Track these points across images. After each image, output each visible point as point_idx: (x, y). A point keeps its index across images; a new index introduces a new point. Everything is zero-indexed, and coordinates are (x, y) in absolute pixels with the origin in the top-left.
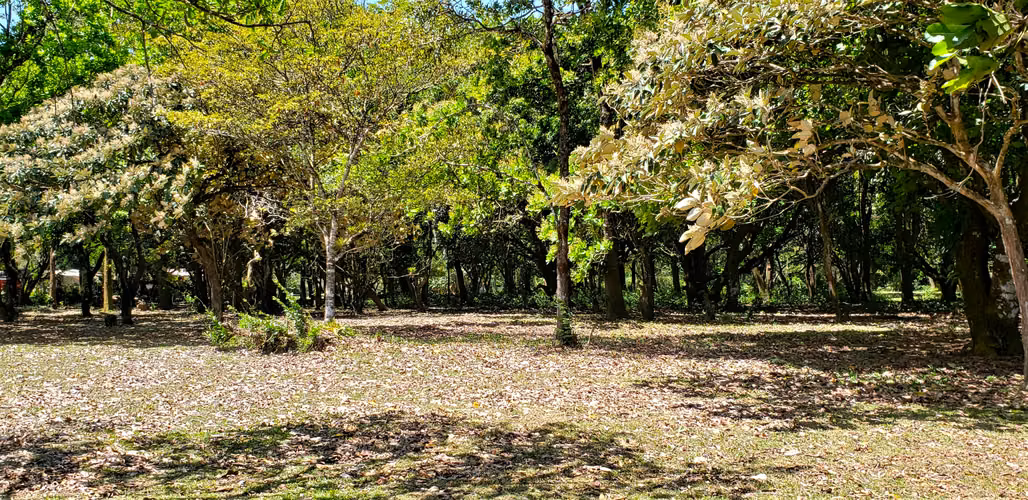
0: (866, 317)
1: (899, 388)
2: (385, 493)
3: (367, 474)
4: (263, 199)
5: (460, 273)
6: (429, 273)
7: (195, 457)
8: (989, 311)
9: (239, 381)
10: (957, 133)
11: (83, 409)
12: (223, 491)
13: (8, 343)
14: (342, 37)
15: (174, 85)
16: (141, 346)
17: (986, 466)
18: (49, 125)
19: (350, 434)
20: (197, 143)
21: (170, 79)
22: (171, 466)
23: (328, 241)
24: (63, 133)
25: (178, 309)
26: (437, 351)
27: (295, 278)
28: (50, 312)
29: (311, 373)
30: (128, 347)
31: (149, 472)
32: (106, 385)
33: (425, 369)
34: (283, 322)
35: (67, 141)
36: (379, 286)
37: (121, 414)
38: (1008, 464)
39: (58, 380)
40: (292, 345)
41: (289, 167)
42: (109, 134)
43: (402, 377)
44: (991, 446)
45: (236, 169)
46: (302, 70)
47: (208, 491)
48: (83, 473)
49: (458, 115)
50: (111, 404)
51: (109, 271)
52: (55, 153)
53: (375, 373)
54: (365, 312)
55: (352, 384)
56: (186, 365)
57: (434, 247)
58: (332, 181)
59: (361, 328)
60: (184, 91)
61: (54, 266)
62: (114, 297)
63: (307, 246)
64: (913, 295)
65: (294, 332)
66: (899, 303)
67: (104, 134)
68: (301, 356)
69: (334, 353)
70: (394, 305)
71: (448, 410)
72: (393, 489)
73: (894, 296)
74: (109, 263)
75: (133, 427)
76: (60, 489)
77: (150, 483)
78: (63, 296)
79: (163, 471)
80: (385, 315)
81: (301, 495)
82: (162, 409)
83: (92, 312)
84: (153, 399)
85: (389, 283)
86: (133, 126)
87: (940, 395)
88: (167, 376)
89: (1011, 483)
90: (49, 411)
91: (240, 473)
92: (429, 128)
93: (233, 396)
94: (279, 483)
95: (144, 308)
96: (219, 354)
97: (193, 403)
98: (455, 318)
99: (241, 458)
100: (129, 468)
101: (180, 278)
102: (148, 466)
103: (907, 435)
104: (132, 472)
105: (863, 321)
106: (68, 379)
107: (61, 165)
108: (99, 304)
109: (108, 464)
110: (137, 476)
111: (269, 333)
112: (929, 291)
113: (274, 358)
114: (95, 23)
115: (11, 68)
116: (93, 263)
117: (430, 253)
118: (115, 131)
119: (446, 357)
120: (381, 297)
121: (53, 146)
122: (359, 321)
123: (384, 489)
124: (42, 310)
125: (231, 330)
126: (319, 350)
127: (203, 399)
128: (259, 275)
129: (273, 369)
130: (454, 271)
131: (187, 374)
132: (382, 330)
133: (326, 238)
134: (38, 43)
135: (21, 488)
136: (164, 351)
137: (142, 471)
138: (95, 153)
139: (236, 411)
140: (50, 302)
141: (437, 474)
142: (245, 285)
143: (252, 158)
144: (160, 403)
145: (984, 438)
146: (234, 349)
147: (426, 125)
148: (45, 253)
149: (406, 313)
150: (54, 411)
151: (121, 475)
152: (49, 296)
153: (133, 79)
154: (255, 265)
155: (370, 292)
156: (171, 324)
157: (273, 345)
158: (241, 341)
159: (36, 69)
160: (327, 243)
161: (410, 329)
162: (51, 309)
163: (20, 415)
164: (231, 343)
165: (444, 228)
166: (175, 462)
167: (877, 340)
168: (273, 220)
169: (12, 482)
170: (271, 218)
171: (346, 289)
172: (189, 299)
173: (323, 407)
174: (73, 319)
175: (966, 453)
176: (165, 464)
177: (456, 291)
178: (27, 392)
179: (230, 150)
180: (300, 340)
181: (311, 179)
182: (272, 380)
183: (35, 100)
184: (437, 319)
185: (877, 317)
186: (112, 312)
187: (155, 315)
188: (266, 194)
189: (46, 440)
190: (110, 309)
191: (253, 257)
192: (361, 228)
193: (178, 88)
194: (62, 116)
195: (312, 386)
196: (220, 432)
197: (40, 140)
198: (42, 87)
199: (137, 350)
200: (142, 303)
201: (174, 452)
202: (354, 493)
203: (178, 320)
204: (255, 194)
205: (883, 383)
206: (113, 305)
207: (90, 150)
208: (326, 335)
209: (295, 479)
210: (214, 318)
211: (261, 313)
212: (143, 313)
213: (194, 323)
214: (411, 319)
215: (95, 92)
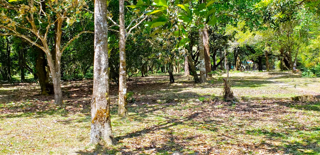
0: (8, 85)
1: (17, 107)
8: (46, 81)
10: (33, 26)
17: (41, 129)
38: (47, 127)
44: (43, 123)
64: (24, 77)
66: (20, 80)
73: (19, 78)
87: (29, 109)
89: (48, 133)
103: (17, 123)
105: (7, 86)
112: (30, 76)
145: (41, 121)
167: (11, 93)
175: (35, 126)
185: (12, 85)
205: (11, 107)
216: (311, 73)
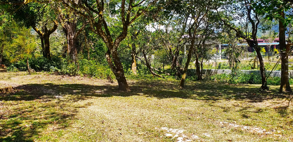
216: (14, 67)
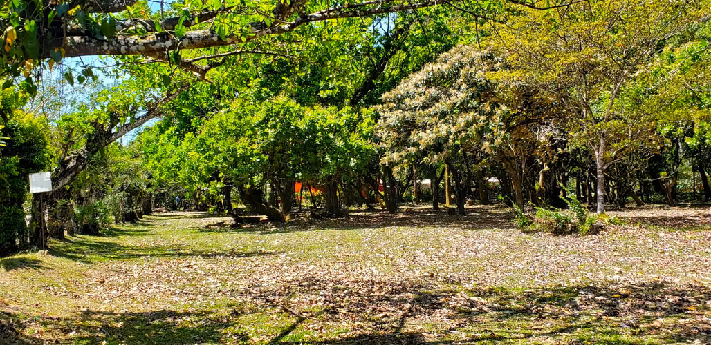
2: (656, 341)
3: (641, 326)
4: (549, 127)
5: (703, 175)
6: (677, 176)
7: (514, 304)
9: (539, 254)
11: (440, 268)
12: (536, 329)
13: (393, 225)
14: (606, 6)
15: (489, 55)
16: (472, 228)
18: (412, 90)
19: (625, 296)
20: (504, 92)
21: (485, 52)
22: (499, 310)
23: (598, 155)
24: (420, 94)
25: (493, 204)
26: (689, 237)
27: (573, 182)
28: (414, 206)
29: (590, 250)
30: (463, 229)
31: (486, 312)
32: (452, 253)
33: (679, 250)
34: (567, 214)
35: (422, 99)
36: (637, 187)
37: (464, 274)
39: (424, 249)
40: (574, 230)
41: (568, 103)
42: (448, 93)
43: (662, 255)
45: (530, 108)
46: (577, 33)
47: (526, 328)
48: (444, 309)
49: (701, 52)
50: (456, 266)
51: (449, 181)
52: (416, 107)
53: (639, 252)
54: (627, 206)
55: (622, 259)
56: (503, 242)
57: (681, 156)
58: (599, 110)
59: (624, 218)
60: (495, 59)
61: (416, 178)
62: (452, 197)
63: (581, 159)
65: (575, 220)
67: (446, 92)
68: (581, 239)
69: (606, 237)
70: (649, 202)
71: (703, 282)
72: (663, 339)
74: (449, 175)
75: (472, 281)
76: (432, 319)
77: (487, 320)
78: (422, 196)
79: (495, 312)
80: (643, 208)
81: (593, 337)
82: (489, 271)
83: (439, 206)
84: (483, 264)
85: (644, 185)
86: (464, 87)
88: (491, 249)
90: (420, 268)
91: (546, 318)
92: (677, 64)
93: (536, 264)
94: (576, 327)
95: (471, 204)
96: (524, 235)
97: (509, 268)
98: (702, 211)
99: (547, 307)
100: (473, 309)
101: (494, 183)
102: (485, 309)
104: (475, 311)
106: (430, 249)
107: (420, 115)
108: (444, 202)
109: (459, 305)
110: (478, 314)
111: (558, 221)
113: (562, 239)
114: (438, 21)
115: (390, 57)
116: (438, 175)
117: (677, 161)
118: (451, 91)
119: (697, 241)
120: (638, 195)
121: (415, 102)
122: (622, 213)
123: (656, 338)
124: (410, 206)
125: (531, 218)
126: (594, 234)
127: (516, 265)
128: (547, 181)
129: (562, 247)
130: (698, 175)
131: (503, 247)
132: (642, 220)
133: (596, 153)
134: (405, 39)
135: (410, 316)
136: (487, 232)
137: (481, 312)
138: (440, 105)
139: (540, 274)
140: (414, 200)
141: (699, 331)
142: (537, 187)
143: (542, 99)
144: (488, 267)
146: (534, 232)
147: (673, 62)
148: (411, 169)
149: (659, 207)
150: (423, 269)
151: (468, 313)
152: (414, 196)
153: (462, 54)
154: (544, 173)
155: (629, 192)
156: (489, 214)
157: (560, 230)
158: (538, 226)
159: (404, 55)
160: (597, 157)
161: (664, 219)
162: (415, 204)
163: (404, 270)
164: (531, 228)
165: (690, 141)
166: (502, 307)
168: (557, 142)
169: (404, 312)
170: (555, 140)
171: (611, 189)
172: (500, 197)
173: (602, 275)
174: (429, 210)
176: (495, 308)
177: (700, 190)
178: (407, 256)
179: (526, 95)
180: (580, 227)
181: (584, 111)
182: (563, 255)
183: (404, 75)
184: (686, 212)
186: (451, 207)
187: (478, 208)
188: (552, 124)
189: (420, 287)
190: (450, 204)
191: (543, 168)
192: (624, 144)
193: (491, 57)
194: (419, 83)
195: (592, 260)
196: (530, 288)
197: (407, 100)
198: (407, 66)
199: (470, 231)
200: (469, 200)
201: (501, 300)
202: (633, 340)
203: (494, 211)
204: (544, 124)
206: (452, 202)
207: (437, 104)
208: (599, 223)
209: (588, 325)
210: (519, 210)
211: (551, 207)
212: (471, 207)
213: (504, 214)
214: (665, 212)
215: (439, 66)
